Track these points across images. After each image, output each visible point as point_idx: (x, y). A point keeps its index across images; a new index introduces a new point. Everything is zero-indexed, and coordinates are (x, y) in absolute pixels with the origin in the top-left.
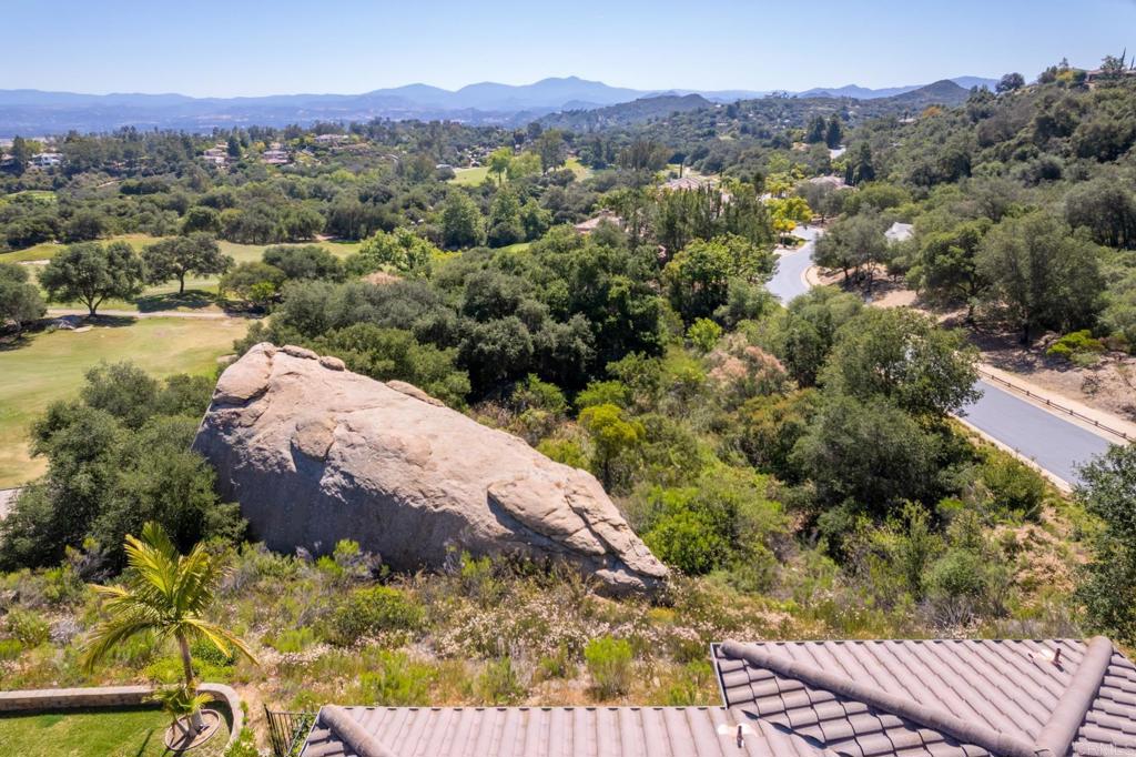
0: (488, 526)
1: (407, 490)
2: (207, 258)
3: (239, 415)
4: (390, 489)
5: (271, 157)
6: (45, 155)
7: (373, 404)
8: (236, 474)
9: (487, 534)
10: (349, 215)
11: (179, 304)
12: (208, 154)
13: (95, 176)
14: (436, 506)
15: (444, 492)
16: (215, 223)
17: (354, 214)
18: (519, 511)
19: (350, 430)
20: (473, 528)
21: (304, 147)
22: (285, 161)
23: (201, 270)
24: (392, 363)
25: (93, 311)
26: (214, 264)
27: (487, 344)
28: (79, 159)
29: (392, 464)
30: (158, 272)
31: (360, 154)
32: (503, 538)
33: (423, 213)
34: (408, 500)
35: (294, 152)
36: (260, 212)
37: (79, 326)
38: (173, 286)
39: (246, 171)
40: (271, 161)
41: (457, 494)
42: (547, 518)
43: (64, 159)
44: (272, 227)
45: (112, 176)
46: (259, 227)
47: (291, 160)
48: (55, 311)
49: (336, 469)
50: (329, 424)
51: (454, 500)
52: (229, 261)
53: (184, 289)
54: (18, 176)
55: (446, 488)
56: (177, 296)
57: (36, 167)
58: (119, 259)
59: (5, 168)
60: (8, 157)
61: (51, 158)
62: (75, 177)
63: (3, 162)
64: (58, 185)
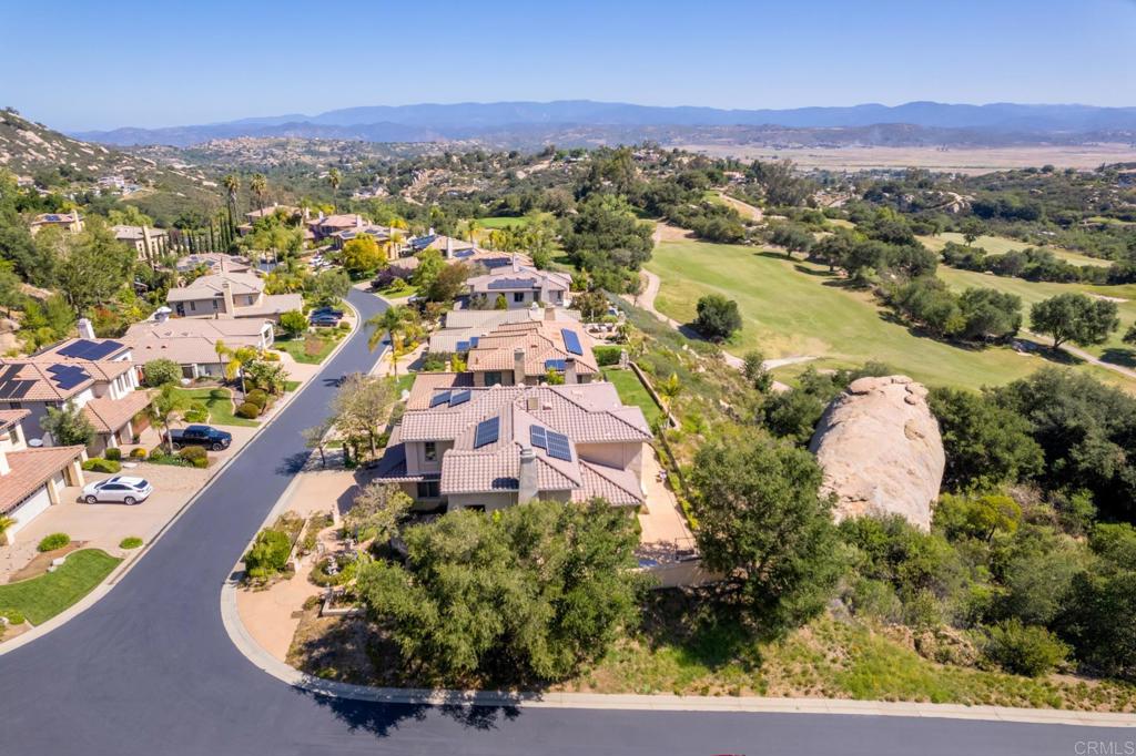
25: (1057, 344)
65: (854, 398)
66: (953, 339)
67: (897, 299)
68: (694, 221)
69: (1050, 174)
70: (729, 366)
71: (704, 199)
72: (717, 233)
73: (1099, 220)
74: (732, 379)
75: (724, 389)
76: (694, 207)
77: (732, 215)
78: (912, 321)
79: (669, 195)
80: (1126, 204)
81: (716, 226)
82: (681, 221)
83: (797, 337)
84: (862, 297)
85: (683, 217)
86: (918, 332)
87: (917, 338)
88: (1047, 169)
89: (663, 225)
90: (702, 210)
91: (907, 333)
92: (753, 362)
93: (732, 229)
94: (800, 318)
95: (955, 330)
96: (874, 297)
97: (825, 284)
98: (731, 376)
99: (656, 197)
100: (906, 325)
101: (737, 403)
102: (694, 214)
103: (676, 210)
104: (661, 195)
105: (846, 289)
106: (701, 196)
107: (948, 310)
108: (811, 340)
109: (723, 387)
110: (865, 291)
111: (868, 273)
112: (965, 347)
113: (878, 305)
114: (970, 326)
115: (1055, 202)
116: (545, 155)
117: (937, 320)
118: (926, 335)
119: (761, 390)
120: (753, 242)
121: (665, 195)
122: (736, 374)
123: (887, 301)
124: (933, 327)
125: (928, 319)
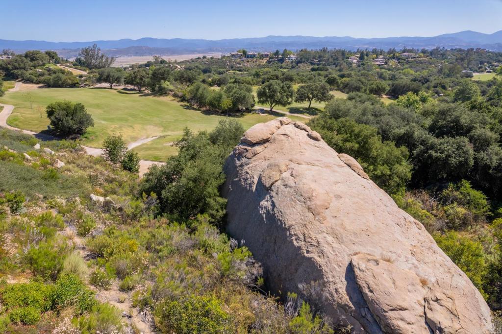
0: (336, 290)
1: (297, 230)
2: (323, 94)
3: (247, 151)
4: (289, 222)
5: (377, 61)
7: (317, 163)
8: (233, 183)
9: (332, 295)
10: (401, 87)
11: (305, 112)
12: (351, 58)
13: (306, 65)
14: (308, 252)
15: (318, 242)
16: (337, 82)
17: (404, 86)
18: (366, 291)
19: (292, 175)
20: (324, 284)
21: (394, 58)
22: (383, 64)
23: (318, 99)
24: (357, 146)
25: (271, 109)
26: (325, 97)
27: (436, 152)
28: (304, 57)
29: (299, 207)
30: (301, 97)
31: (421, 63)
32: (344, 307)
33: (444, 91)
34: (294, 238)
35: (388, 60)
36: (360, 81)
37: (263, 113)
38: (305, 105)
39: (364, 66)
40: (377, 63)
41: (327, 249)
42: (391, 314)
43: (297, 58)
44: (362, 88)
45: (312, 65)
46: (357, 87)
47: (386, 63)
48: (258, 107)
49: (271, 197)
50: (283, 168)
51: (322, 253)
52: (332, 97)
53: (311, 106)
54: (282, 63)
55: (321, 241)
56: (306, 109)
57: (288, 60)
58: (286, 88)
59: (278, 60)
60: (280, 56)
61: (293, 57)
62: (299, 65)
63: (278, 58)
64: (293, 67)
66: (225, 113)
67: (188, 96)
68: (42, 78)
70: (91, 156)
71: (47, 66)
72: (60, 82)
73: (232, 72)
74: (98, 166)
75: (92, 179)
76: (40, 70)
77: (68, 74)
78: (200, 107)
79: (19, 65)
80: (238, 65)
81: (59, 79)
82: (33, 80)
83: (138, 127)
84: (167, 99)
85: (33, 77)
86: (207, 113)
87: (209, 116)
89: (20, 83)
90: (46, 72)
91: (201, 113)
92: (113, 147)
93: (70, 79)
94: (134, 116)
95: (227, 107)
96: (174, 98)
97: (141, 96)
98: (95, 164)
99: (10, 67)
100: (199, 110)
101: (114, 192)
102: (42, 75)
103: (27, 74)
104: (13, 65)
105: (154, 96)
106: (44, 65)
107: (220, 97)
108: (148, 127)
109: (90, 177)
110: (167, 95)
111: (166, 84)
113: (178, 102)
114: (235, 103)
115: (215, 66)
117: (216, 103)
118: (212, 114)
119: (130, 169)
120: (86, 85)
121: (16, 64)
122: (99, 161)
123: (183, 99)
124: (212, 108)
125: (211, 104)
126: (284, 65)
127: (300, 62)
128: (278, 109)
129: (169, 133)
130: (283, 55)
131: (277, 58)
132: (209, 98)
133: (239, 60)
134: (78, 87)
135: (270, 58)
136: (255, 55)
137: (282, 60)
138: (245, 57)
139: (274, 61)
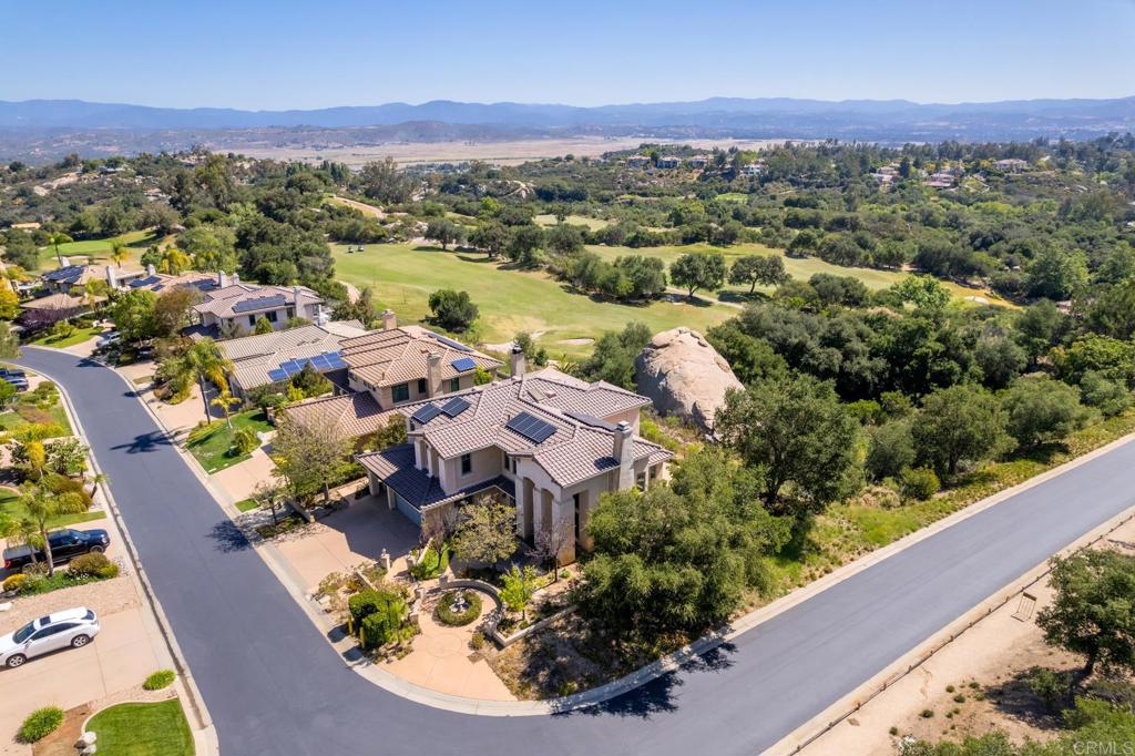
0: (688, 410)
2: (773, 272)
3: (653, 352)
4: (673, 390)
5: (934, 180)
6: (753, 166)
9: (686, 412)
11: (744, 300)
12: (880, 172)
13: (781, 185)
14: (680, 399)
15: (685, 395)
16: (814, 244)
18: (699, 408)
19: (681, 368)
20: (683, 409)
21: (978, 171)
22: (948, 185)
23: (766, 279)
25: (691, 294)
26: (776, 277)
28: (778, 168)
30: (737, 277)
31: (1039, 183)
32: (689, 415)
35: (962, 176)
37: (680, 301)
38: (746, 288)
39: (904, 192)
40: (933, 184)
43: (763, 171)
45: (793, 185)
46: (849, 252)
47: (955, 184)
48: (671, 289)
49: (666, 379)
53: (753, 291)
54: (730, 181)
56: (746, 295)
57: (743, 175)
59: (723, 175)
60: (728, 166)
61: (755, 168)
62: (766, 185)
63: (724, 170)
64: (753, 190)
65: (660, 350)
66: (624, 300)
67: (571, 273)
69: (572, 162)
71: (324, 201)
72: (358, 234)
73: (627, 197)
76: (318, 210)
77: (357, 215)
78: (588, 290)
79: (286, 200)
80: (640, 184)
81: (355, 227)
84: (539, 276)
86: (598, 298)
87: (599, 304)
88: (569, 158)
90: (327, 214)
91: (590, 300)
92: (524, 343)
93: (372, 229)
94: (503, 302)
95: (627, 291)
96: (549, 275)
97: (499, 268)
99: (274, 204)
100: (585, 294)
102: (320, 218)
103: (300, 214)
104: (277, 201)
105: (521, 270)
106: (320, 199)
107: (618, 276)
110: (538, 270)
111: (538, 254)
112: (635, 305)
113: (556, 281)
114: (637, 287)
115: (593, 185)
116: (67, 165)
117: (611, 286)
118: (605, 301)
120: (397, 239)
121: (282, 200)
123: (562, 277)
124: (606, 292)
125: (604, 286)
126: (734, 184)
127: (768, 179)
128: (701, 294)
129: (554, 327)
130: (733, 163)
131: (722, 169)
132: (601, 276)
133: (643, 172)
134: (385, 242)
135: (706, 170)
136: (675, 162)
137: (730, 175)
138: (656, 166)
139: (714, 176)
